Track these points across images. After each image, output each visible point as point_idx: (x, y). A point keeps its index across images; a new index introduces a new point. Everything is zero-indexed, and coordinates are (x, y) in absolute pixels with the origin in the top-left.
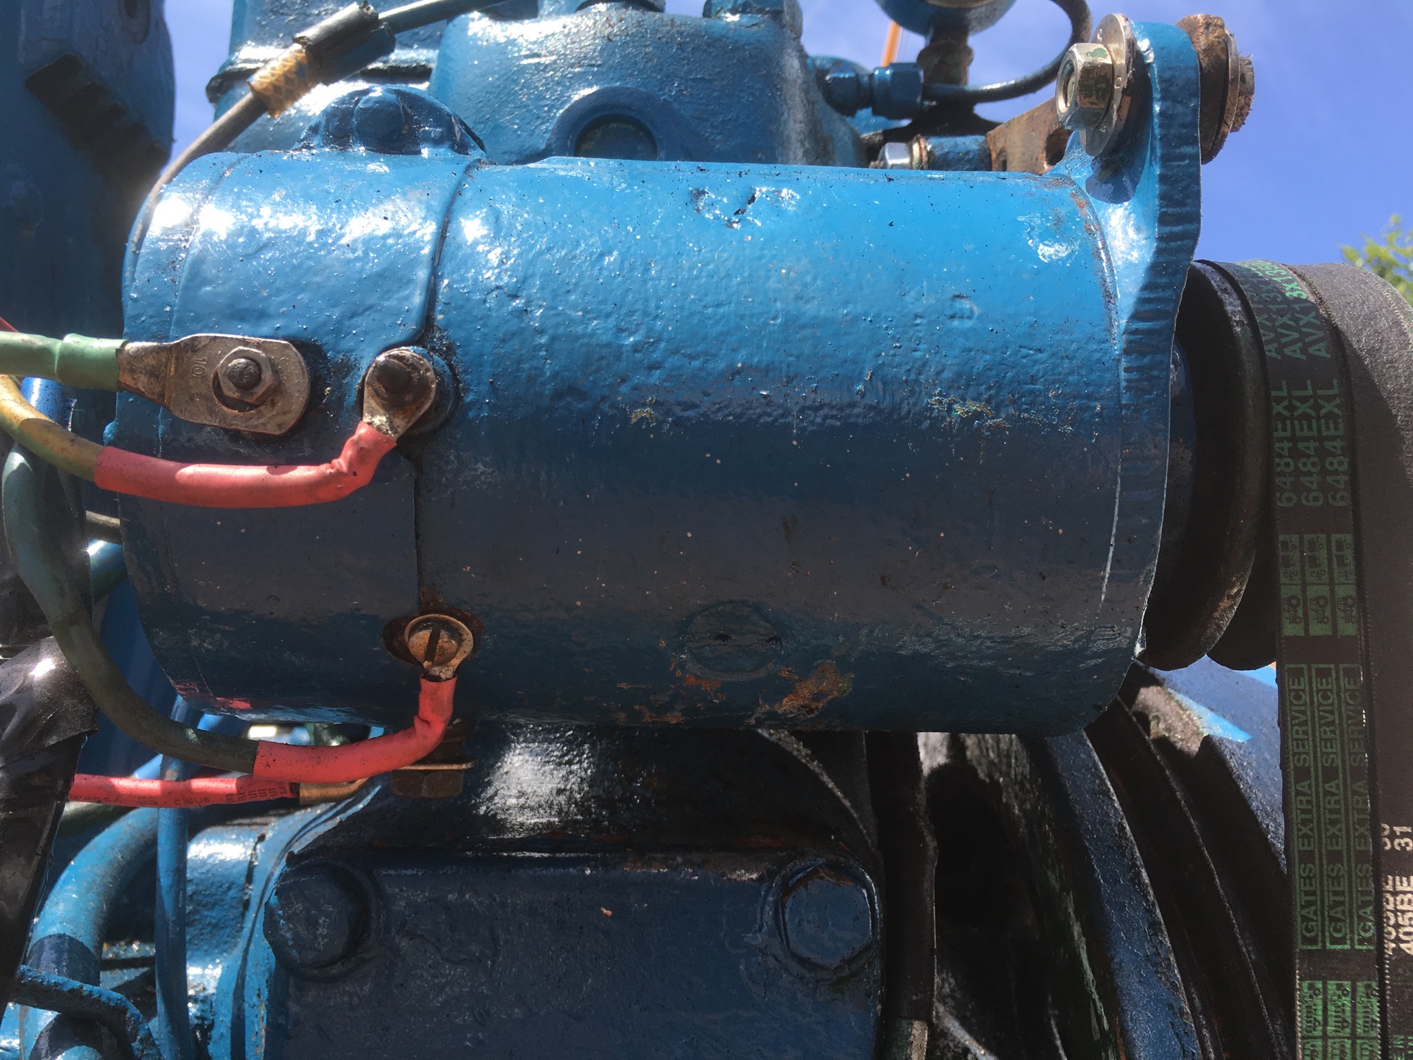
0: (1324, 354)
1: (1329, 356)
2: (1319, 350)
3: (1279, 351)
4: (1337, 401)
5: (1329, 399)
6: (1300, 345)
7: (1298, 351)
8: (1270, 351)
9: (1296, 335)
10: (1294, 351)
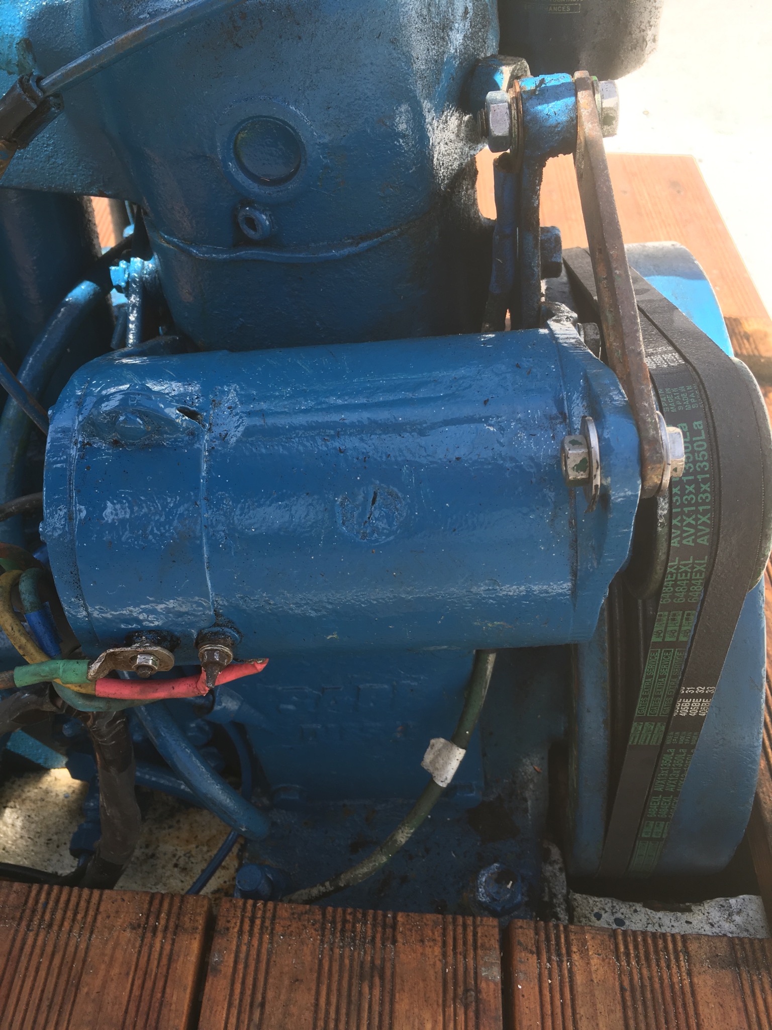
0: (705, 543)
1: (708, 544)
2: (703, 540)
3: (680, 542)
4: (705, 565)
5: (700, 564)
6: (693, 537)
7: (691, 541)
8: (674, 543)
9: (692, 531)
10: (689, 541)
